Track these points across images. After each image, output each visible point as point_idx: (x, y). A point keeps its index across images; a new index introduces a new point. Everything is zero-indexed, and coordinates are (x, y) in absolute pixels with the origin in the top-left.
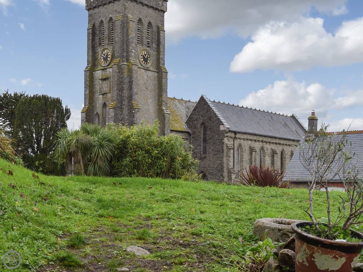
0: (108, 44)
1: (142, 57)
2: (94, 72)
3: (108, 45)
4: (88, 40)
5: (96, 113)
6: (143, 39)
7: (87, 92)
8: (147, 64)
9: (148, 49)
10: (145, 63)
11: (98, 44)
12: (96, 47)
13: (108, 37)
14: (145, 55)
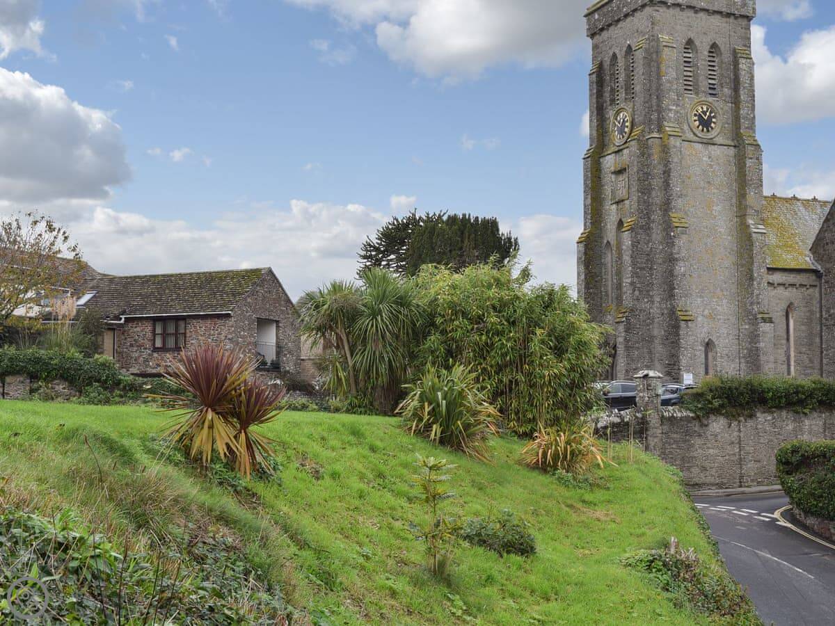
0: (626, 99)
1: (696, 118)
2: (601, 160)
3: (625, 102)
4: (591, 95)
5: (605, 242)
6: (697, 80)
7: (589, 201)
8: (708, 131)
9: (710, 99)
10: (705, 129)
11: (608, 103)
12: (606, 108)
13: (625, 85)
14: (705, 113)
